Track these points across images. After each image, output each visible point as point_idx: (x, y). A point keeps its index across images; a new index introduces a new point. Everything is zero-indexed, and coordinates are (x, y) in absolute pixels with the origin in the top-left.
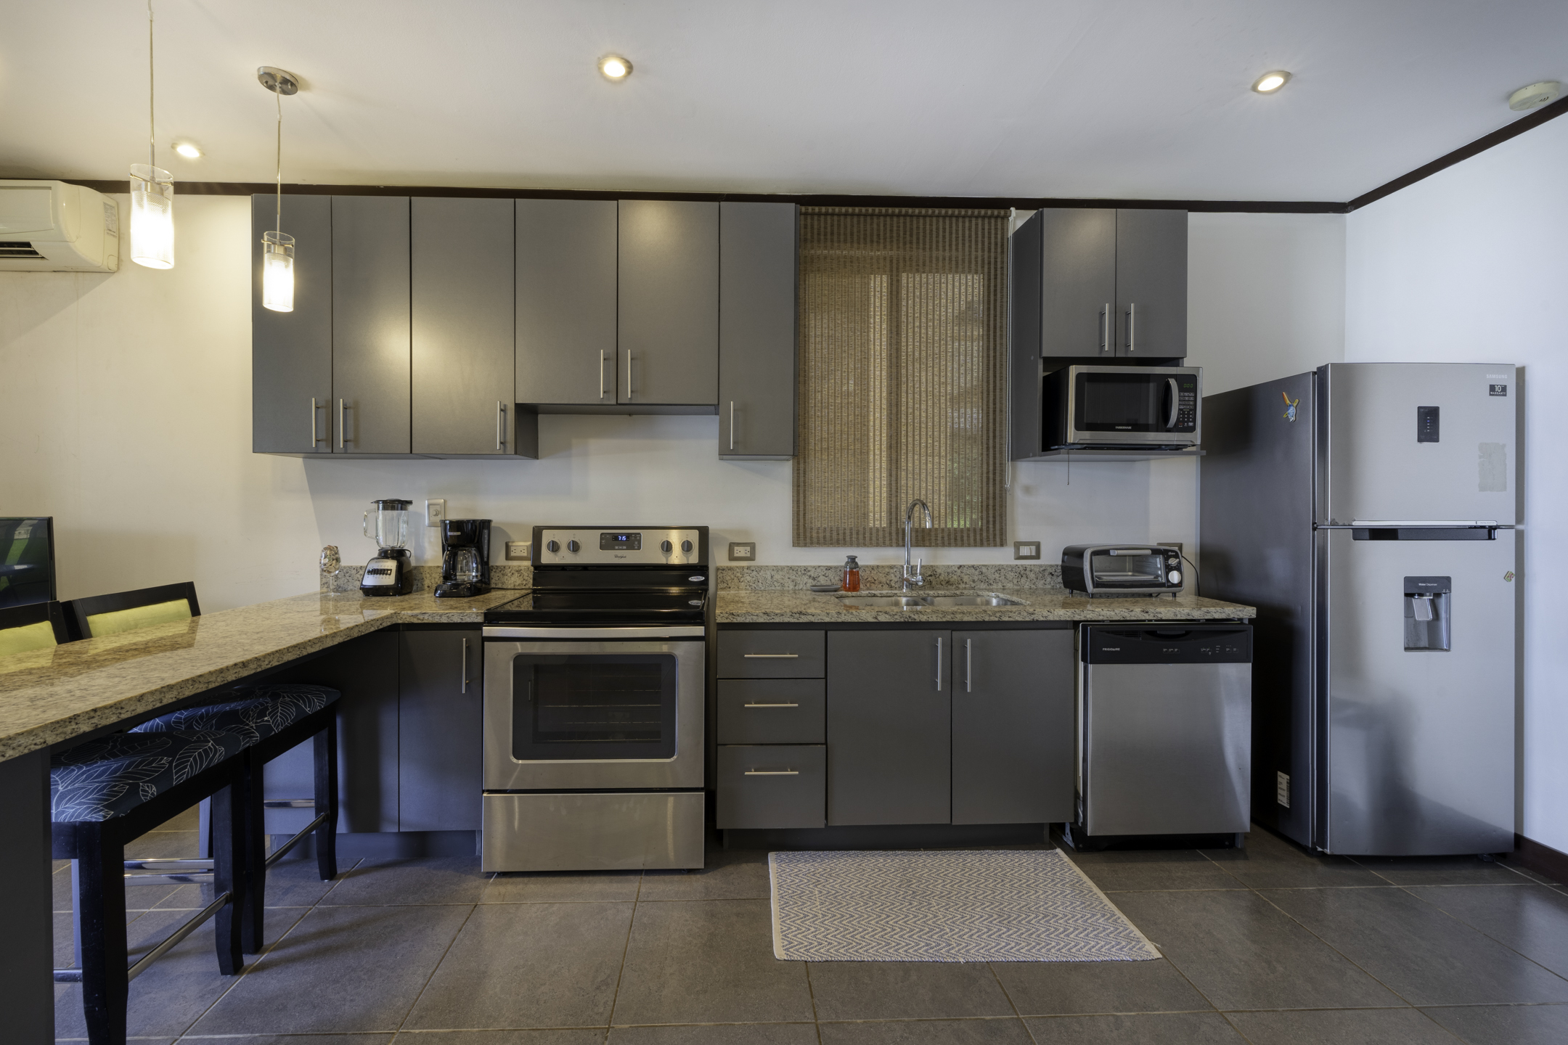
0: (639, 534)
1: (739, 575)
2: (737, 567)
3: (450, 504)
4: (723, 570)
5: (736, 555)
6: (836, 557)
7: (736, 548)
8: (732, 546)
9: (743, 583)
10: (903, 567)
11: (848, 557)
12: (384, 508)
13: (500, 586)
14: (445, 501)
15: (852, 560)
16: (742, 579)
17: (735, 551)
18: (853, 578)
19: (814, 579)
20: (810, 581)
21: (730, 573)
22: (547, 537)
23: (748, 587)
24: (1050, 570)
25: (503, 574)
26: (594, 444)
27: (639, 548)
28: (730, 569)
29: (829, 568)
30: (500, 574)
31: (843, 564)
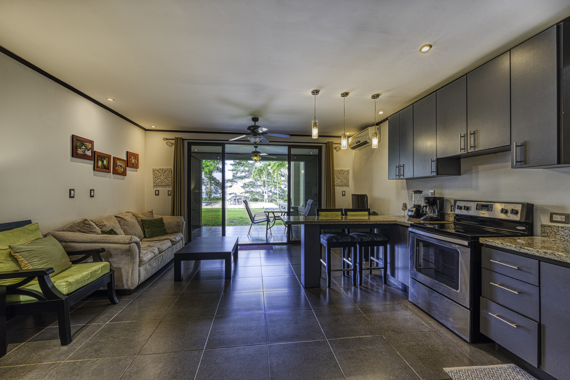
0: (492, 205)
1: (556, 230)
2: (554, 226)
3: (436, 192)
4: (545, 226)
5: (554, 219)
7: (554, 216)
8: (552, 215)
9: (558, 236)
12: (414, 193)
13: (448, 220)
14: (435, 191)
16: (558, 233)
17: (554, 217)
21: (549, 229)
22: (457, 204)
23: (562, 238)
25: (449, 216)
26: (481, 167)
27: (492, 211)
28: (549, 226)
30: (448, 216)
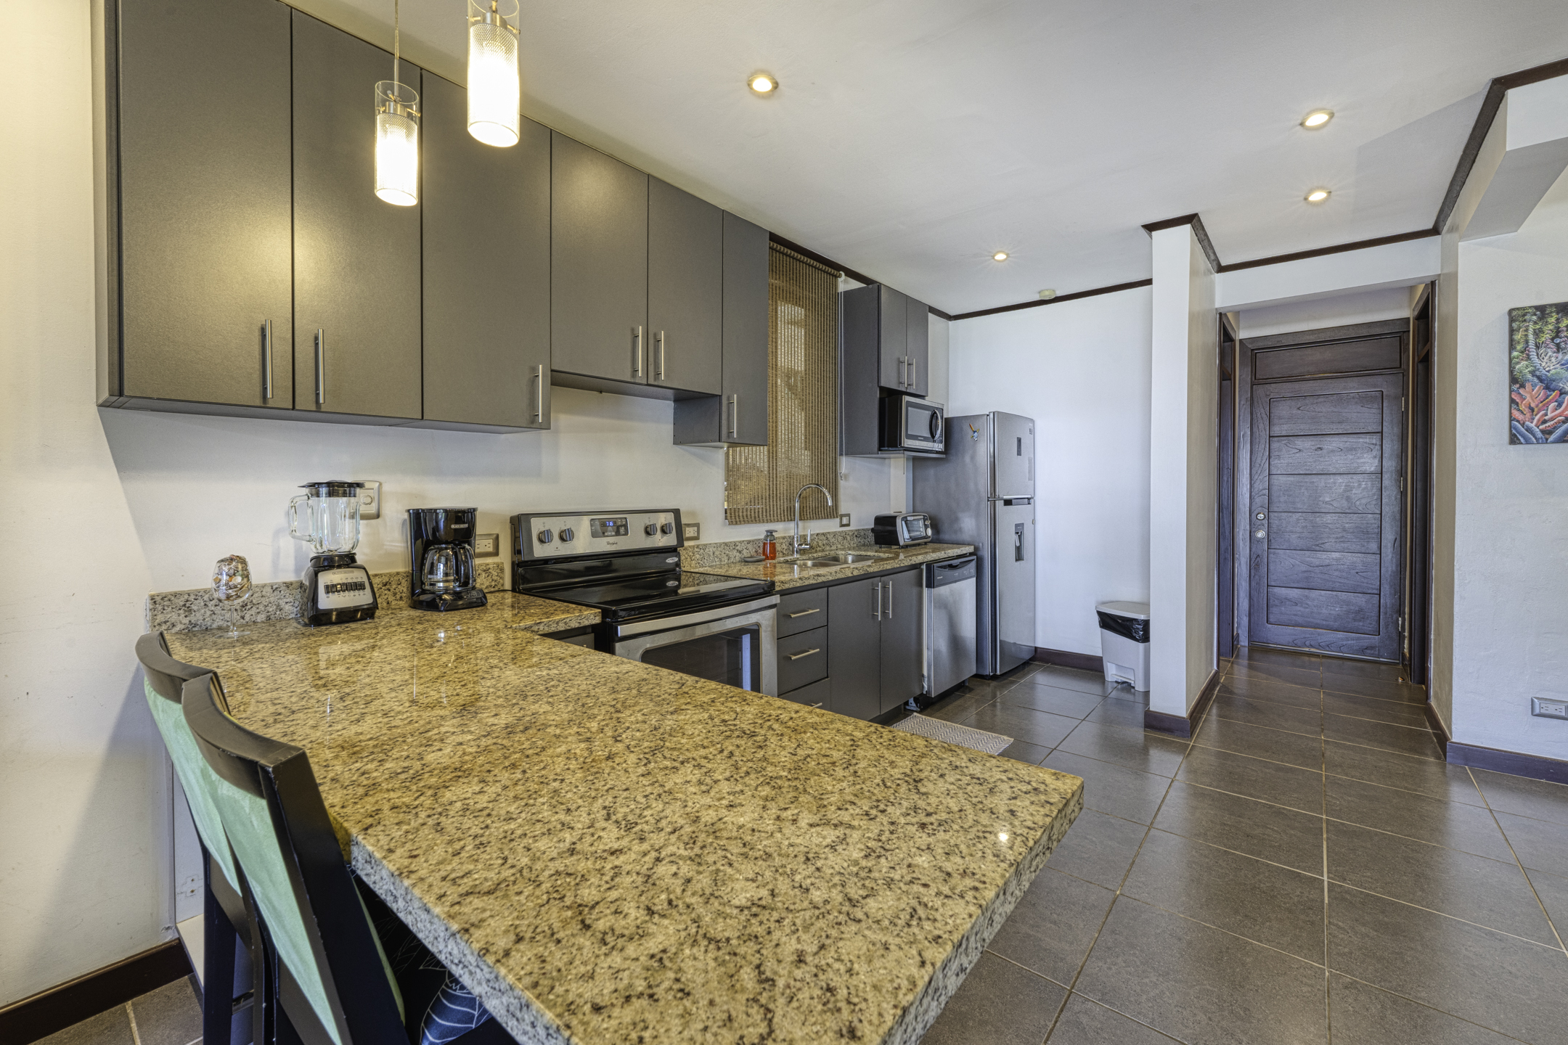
0: (624, 518)
1: (691, 554)
2: (689, 547)
3: (386, 488)
6: (757, 532)
7: (687, 529)
9: (693, 562)
10: (793, 538)
11: (767, 531)
15: (770, 533)
16: (693, 558)
18: (769, 550)
19: (740, 552)
20: (738, 554)
21: (685, 552)
22: (537, 526)
24: (856, 533)
27: (627, 533)
29: (749, 542)
31: (762, 537)
